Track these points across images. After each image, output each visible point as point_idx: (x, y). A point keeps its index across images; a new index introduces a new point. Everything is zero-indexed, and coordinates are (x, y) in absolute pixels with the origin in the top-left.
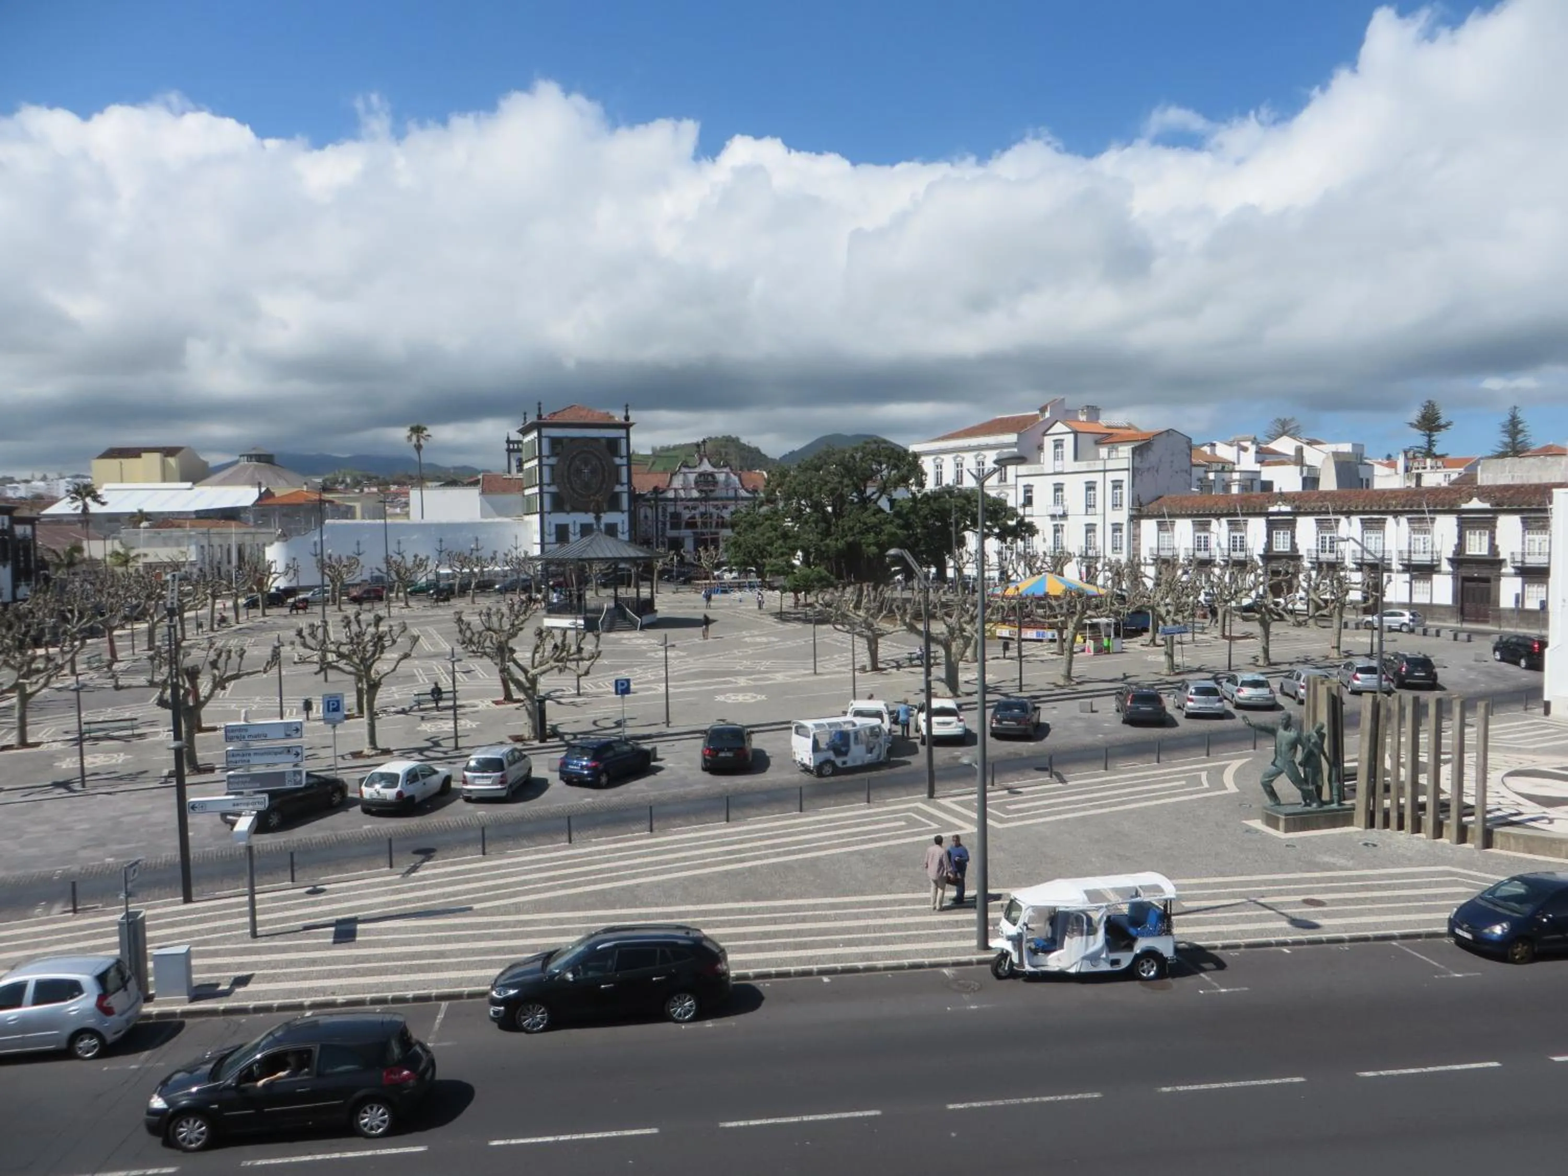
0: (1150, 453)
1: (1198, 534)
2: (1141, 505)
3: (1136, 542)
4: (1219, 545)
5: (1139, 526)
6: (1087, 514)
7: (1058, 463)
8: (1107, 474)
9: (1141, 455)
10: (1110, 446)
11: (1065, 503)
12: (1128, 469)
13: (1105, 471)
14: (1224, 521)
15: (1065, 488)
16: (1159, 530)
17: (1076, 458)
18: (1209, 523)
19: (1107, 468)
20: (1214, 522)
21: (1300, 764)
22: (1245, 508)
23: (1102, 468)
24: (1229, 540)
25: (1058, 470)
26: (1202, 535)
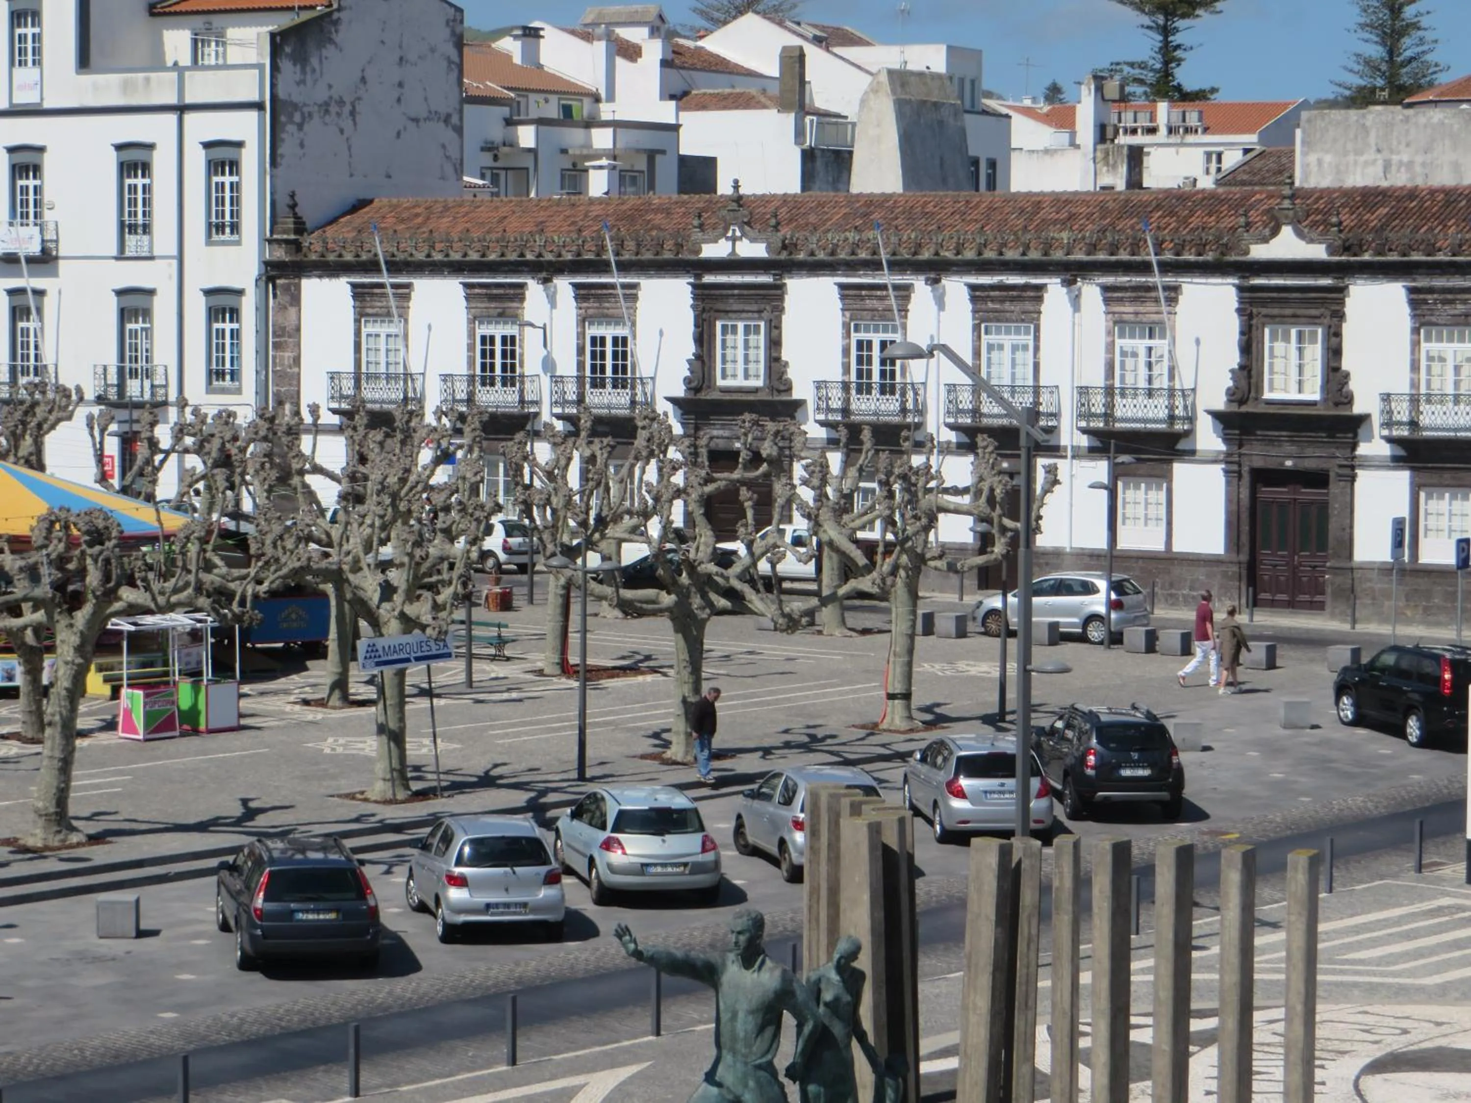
0: (329, 51)
1: (483, 330)
2: (300, 228)
3: (288, 355)
4: (548, 364)
5: (296, 300)
6: (121, 256)
7: (26, 75)
8: (190, 118)
9: (301, 59)
10: (199, 22)
11: (48, 215)
12: (259, 106)
13: (181, 109)
14: (563, 285)
15: (48, 162)
16: (360, 315)
17: (84, 62)
18: (518, 293)
19: (189, 100)
20: (534, 289)
21: (791, 1073)
22: (631, 245)
23: (173, 100)
24: (581, 351)
25: (23, 98)
26: (498, 331)
